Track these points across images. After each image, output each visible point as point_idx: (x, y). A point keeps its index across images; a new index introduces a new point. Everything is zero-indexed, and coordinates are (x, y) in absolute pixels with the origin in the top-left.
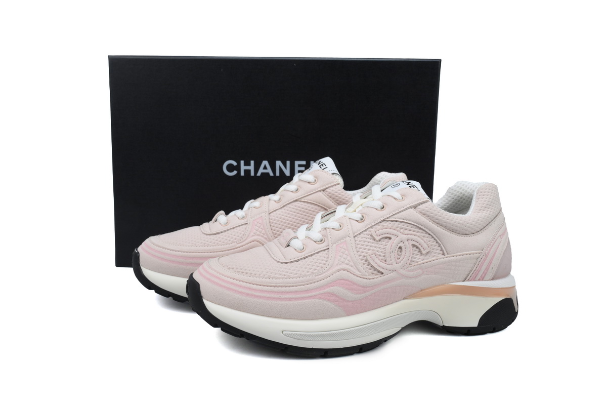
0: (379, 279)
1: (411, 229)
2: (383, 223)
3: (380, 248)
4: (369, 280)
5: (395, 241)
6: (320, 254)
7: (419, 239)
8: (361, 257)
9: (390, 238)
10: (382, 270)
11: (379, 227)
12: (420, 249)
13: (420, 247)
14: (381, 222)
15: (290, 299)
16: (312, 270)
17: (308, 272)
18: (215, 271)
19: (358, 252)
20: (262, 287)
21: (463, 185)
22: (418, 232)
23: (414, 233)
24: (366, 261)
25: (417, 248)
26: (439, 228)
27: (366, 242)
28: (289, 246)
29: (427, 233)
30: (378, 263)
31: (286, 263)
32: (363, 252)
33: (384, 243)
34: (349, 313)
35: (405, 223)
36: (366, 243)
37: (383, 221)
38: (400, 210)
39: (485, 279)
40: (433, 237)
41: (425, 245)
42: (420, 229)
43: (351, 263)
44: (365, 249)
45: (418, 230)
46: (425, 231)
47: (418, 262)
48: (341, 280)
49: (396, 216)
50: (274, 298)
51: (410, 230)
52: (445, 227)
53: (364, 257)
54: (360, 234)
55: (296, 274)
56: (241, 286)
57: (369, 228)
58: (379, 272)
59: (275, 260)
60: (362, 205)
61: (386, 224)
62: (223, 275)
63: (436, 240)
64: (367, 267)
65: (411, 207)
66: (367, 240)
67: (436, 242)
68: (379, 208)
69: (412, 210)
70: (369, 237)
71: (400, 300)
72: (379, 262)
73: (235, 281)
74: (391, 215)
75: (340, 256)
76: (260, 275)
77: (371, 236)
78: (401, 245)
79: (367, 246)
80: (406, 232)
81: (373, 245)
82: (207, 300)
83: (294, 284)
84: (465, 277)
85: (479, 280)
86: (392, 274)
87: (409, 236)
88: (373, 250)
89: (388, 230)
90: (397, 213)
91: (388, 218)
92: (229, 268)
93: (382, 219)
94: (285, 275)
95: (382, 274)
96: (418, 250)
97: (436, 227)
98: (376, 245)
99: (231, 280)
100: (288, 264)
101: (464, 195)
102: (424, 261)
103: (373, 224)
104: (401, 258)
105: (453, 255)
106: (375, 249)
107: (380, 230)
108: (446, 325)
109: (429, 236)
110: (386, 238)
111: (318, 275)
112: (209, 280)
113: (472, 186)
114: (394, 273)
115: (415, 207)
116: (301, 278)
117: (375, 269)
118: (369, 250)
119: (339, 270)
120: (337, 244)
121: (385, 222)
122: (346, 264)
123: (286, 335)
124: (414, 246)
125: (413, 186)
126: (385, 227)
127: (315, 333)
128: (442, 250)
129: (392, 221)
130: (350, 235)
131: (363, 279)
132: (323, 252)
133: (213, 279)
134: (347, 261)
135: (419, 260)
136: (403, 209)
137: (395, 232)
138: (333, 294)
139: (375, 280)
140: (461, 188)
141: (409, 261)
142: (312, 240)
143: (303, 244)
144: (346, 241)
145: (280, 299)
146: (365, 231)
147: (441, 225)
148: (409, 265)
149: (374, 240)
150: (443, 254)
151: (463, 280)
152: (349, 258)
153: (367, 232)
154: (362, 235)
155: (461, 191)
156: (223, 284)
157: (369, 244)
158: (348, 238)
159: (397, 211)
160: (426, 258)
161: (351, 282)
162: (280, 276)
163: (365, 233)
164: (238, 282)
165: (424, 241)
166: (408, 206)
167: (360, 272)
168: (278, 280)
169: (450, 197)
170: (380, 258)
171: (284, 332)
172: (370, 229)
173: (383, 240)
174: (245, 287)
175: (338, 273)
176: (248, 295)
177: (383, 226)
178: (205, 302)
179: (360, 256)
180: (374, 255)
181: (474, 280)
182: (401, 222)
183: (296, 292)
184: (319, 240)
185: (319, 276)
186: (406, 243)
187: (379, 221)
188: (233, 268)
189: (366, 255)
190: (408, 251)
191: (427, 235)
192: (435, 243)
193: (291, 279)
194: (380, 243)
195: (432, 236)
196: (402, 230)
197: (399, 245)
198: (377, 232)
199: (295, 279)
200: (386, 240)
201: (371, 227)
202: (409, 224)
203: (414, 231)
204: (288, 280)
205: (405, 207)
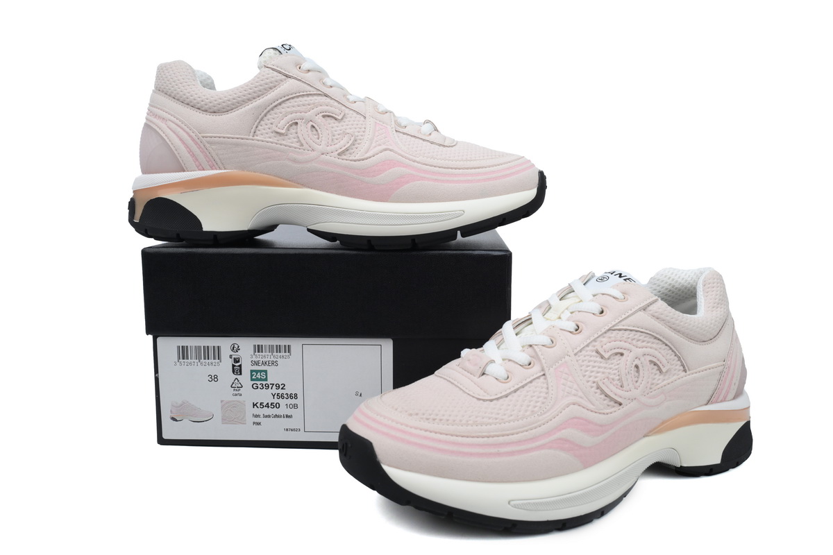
0: (618, 412)
1: (645, 339)
2: (609, 334)
3: (610, 369)
4: (606, 416)
5: (629, 358)
6: (534, 383)
7: (656, 353)
8: (590, 384)
9: (622, 354)
10: (620, 400)
11: (604, 339)
12: (658, 366)
13: (658, 363)
14: (605, 333)
15: (512, 453)
16: (530, 408)
17: (526, 411)
18: (393, 421)
19: (584, 376)
20: (471, 439)
21: (672, 274)
22: (653, 343)
23: (649, 344)
24: (598, 388)
25: (655, 365)
26: (676, 336)
27: (591, 361)
28: (484, 374)
29: (664, 343)
30: (612, 390)
31: (491, 400)
32: (590, 377)
33: (615, 361)
34: (586, 465)
35: (637, 331)
36: (591, 363)
37: (609, 330)
38: (627, 314)
39: (727, 399)
40: (671, 349)
41: (664, 361)
42: (656, 338)
43: (580, 394)
44: (592, 372)
45: (652, 340)
46: (661, 341)
47: (658, 384)
48: (574, 418)
49: (623, 323)
50: (490, 455)
51: (643, 341)
52: (683, 334)
53: (594, 382)
54: (581, 351)
55: (511, 415)
56: (440, 441)
57: (591, 342)
58: (616, 402)
59: (474, 397)
60: (567, 309)
61: (613, 335)
62: (407, 426)
63: (675, 353)
64: (600, 396)
65: (640, 310)
66: (592, 358)
67: (674, 354)
68: (597, 312)
69: (641, 313)
70: (594, 353)
71: (640, 439)
72: (614, 388)
73: (428, 434)
74: (617, 321)
75: (563, 384)
76: (461, 421)
77: (597, 352)
78: (637, 362)
79: (594, 367)
80: (640, 344)
81: (601, 365)
82: (389, 465)
83: (515, 431)
84: (708, 398)
85: (721, 401)
86: (632, 404)
87: (644, 349)
88: (603, 373)
89: (618, 343)
90: (625, 318)
91: (614, 326)
92: (411, 415)
93: (607, 328)
94: (496, 419)
95: (620, 404)
96: (656, 367)
97: (673, 334)
98: (604, 365)
99: (423, 433)
100: (495, 402)
101: (673, 286)
102: (665, 382)
103: (596, 336)
104: (640, 381)
105: (695, 371)
106: (605, 370)
107: (607, 345)
108: (685, 465)
109: (666, 347)
110: (616, 354)
111: (542, 414)
112: (387, 434)
113: (684, 274)
114: (634, 401)
115: (644, 309)
116: (520, 421)
117: (612, 399)
118: (598, 372)
119: (568, 406)
120: (554, 366)
121: (611, 331)
122: (575, 395)
123: (515, 506)
124: (651, 362)
125: (628, 279)
126: (613, 339)
127: (552, 499)
128: (683, 365)
129: (620, 330)
130: (569, 354)
131: (600, 415)
132: (537, 380)
133: (393, 433)
134: (574, 392)
135: (659, 381)
136: (630, 312)
137: (627, 345)
138: (566, 440)
139: (614, 414)
140: (669, 278)
141: (650, 383)
142: (517, 363)
143: (507, 371)
144: (566, 362)
145: (499, 454)
146: (587, 346)
147: (679, 332)
148: (651, 388)
149: (602, 357)
150: (685, 371)
151: (705, 403)
152: (575, 386)
153: (590, 348)
154: (583, 352)
155: (669, 281)
156: (413, 439)
157: (596, 364)
158: (567, 358)
159: (624, 316)
160: (666, 377)
161: (586, 420)
162: (491, 421)
163: (587, 348)
164: (433, 435)
165: (663, 355)
166: (637, 308)
167: (593, 405)
168: (488, 427)
169: (655, 290)
170: (615, 383)
171: (512, 503)
172: (594, 343)
173: (612, 357)
174: (446, 442)
175: (567, 409)
176: (452, 452)
177: (610, 338)
178: (385, 467)
179: (588, 382)
180: (606, 380)
181: (716, 402)
182: (631, 330)
183: (519, 442)
184: (527, 363)
185: (544, 416)
186: (642, 359)
187: (603, 331)
188: (417, 414)
189: (596, 380)
190: (647, 371)
191: (664, 347)
192: (673, 357)
193: (507, 424)
194: (610, 361)
195: (669, 346)
196: (634, 342)
197: (634, 364)
198: (604, 346)
199: (512, 423)
200: (618, 357)
201: (595, 340)
202: (642, 332)
203: (648, 342)
204: (503, 425)
205: (633, 310)
